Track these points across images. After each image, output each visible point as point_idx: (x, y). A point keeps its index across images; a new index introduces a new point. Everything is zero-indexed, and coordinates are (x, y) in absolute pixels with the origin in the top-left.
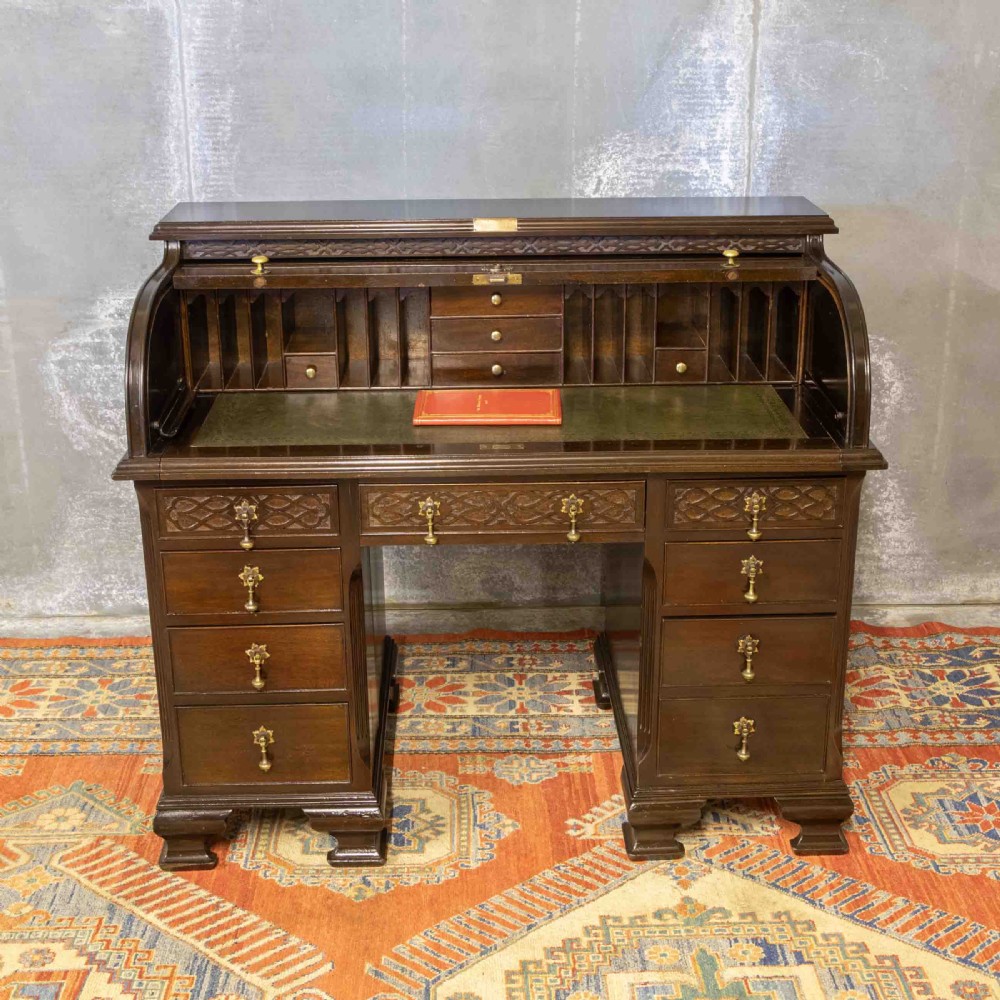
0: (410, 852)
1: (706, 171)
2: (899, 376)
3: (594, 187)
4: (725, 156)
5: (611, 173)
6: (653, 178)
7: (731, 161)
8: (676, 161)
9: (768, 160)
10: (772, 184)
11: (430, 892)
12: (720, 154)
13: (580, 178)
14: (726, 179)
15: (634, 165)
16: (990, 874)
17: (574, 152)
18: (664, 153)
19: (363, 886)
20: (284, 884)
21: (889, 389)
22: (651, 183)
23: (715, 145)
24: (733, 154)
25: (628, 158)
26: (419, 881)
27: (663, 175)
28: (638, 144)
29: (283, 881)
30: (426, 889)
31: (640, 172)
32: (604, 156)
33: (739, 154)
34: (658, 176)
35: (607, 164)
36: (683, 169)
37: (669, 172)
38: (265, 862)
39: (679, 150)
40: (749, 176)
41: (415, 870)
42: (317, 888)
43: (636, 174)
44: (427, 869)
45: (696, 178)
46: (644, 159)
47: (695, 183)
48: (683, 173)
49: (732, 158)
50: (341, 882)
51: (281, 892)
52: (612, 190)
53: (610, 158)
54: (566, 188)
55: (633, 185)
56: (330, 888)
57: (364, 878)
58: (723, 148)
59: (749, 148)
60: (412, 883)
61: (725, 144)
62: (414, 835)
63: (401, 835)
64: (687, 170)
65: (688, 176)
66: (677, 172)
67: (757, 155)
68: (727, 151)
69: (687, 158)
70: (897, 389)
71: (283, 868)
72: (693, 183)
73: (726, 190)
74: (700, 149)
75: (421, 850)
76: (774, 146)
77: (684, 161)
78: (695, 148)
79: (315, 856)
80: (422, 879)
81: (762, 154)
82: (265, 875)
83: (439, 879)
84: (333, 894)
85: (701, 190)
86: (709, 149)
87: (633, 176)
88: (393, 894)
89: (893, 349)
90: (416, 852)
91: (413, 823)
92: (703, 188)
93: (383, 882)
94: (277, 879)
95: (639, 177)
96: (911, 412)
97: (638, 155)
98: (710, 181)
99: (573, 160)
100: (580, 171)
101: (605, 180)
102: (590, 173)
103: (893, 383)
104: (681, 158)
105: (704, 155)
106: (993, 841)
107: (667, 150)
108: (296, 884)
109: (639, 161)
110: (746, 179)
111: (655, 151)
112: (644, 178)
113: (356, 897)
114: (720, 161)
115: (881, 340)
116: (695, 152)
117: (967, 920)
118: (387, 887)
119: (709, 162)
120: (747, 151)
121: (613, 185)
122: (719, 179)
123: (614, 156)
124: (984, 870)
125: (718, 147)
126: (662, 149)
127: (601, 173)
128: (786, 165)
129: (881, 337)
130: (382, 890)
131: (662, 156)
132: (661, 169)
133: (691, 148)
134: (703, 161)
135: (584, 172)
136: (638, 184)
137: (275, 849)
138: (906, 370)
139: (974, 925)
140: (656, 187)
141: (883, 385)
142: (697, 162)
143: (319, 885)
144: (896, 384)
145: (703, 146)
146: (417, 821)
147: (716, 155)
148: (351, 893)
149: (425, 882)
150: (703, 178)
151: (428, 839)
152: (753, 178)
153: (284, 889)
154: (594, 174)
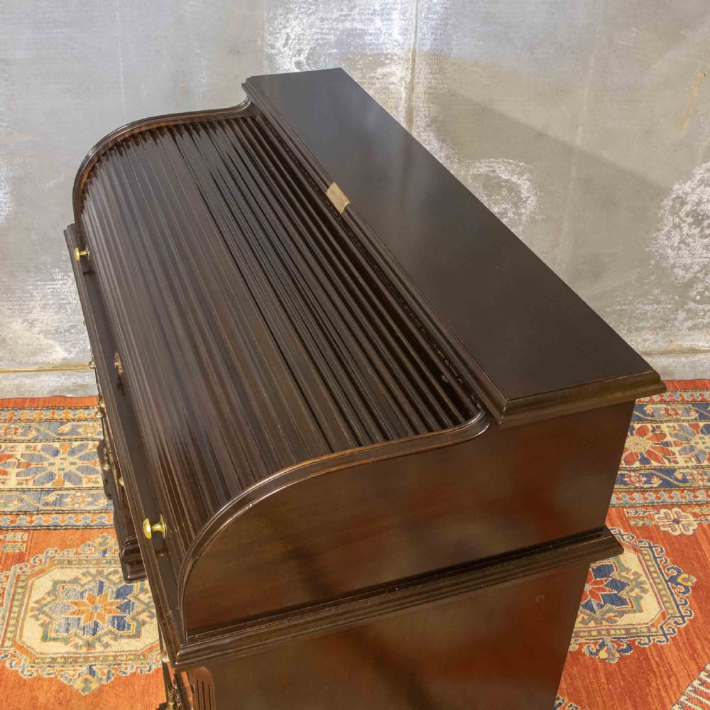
0: (129, 637)
1: (380, 29)
2: (534, 192)
3: (283, 42)
4: (395, 15)
5: (298, 30)
6: (335, 34)
7: (402, 20)
8: (354, 20)
9: (433, 20)
10: (435, 39)
11: (143, 682)
12: (392, 14)
13: (271, 34)
14: (396, 35)
15: (318, 23)
16: (585, 649)
17: (265, 14)
18: (343, 13)
19: (89, 677)
20: (25, 675)
21: (525, 202)
22: (332, 38)
23: (388, 6)
24: (403, 14)
25: (313, 17)
26: (134, 671)
27: (343, 32)
28: (321, 6)
29: (25, 673)
30: (140, 678)
31: (322, 29)
32: (291, 16)
33: (407, 14)
34: (338, 33)
35: (295, 23)
36: (360, 27)
37: (347, 29)
38: (12, 650)
39: (356, 11)
40: (416, 32)
41: (132, 657)
42: (52, 679)
43: (319, 31)
44: (142, 657)
45: (371, 34)
46: (327, 19)
47: (370, 38)
48: (360, 30)
49: (402, 17)
50: (72, 672)
51: (21, 683)
52: (299, 44)
53: (297, 17)
54: (259, 42)
55: (317, 40)
56: (62, 680)
57: (90, 667)
58: (394, 9)
59: (417, 9)
60: (129, 672)
61: (396, 6)
62: (133, 619)
63: (123, 617)
64: (363, 28)
65: (363, 33)
66: (355, 29)
67: (423, 15)
68: (398, 11)
69: (363, 17)
70: (532, 201)
71: (25, 656)
72: (368, 38)
73: (396, 44)
74: (374, 10)
75: (137, 635)
76: (438, 8)
77: (361, 20)
78: (369, 9)
79: (52, 643)
80: (137, 668)
81: (427, 14)
82: (11, 664)
83: (150, 668)
84: (64, 686)
85: (374, 44)
86: (383, 9)
87: (316, 33)
88: (112, 686)
89: (531, 172)
90: (134, 636)
91: (133, 604)
92: (376, 42)
93: (106, 671)
94: (20, 670)
95: (322, 33)
96: (542, 219)
97: (321, 15)
98: (383, 36)
99: (265, 19)
100: (271, 29)
101: (293, 37)
102: (280, 30)
103: (529, 197)
104: (357, 17)
105: (378, 15)
106: (589, 612)
107: (346, 11)
108: (35, 674)
109: (322, 20)
110: (413, 35)
111: (335, 11)
112: (327, 34)
113: (83, 690)
114: (392, 20)
115: (522, 164)
116: (370, 12)
117: (566, 700)
118: (109, 678)
119: (383, 21)
120: (414, 12)
121: (299, 40)
122: (391, 35)
123: (300, 16)
124: (581, 645)
125: (390, 8)
126: (342, 10)
127: (289, 30)
128: (448, 24)
129: (521, 162)
130: (104, 682)
131: (341, 15)
132: (340, 26)
133: (366, 9)
134: (377, 20)
135: (274, 29)
136: (321, 39)
137: (21, 636)
138: (540, 187)
139: (571, 706)
140: (336, 42)
141: (521, 199)
142: (371, 20)
143: (53, 676)
144: (531, 198)
145: (377, 7)
146: (137, 603)
147: (388, 15)
148: (78, 685)
149: (139, 671)
150: (377, 34)
151: (144, 623)
152: (419, 34)
153: (25, 681)
154: (283, 31)
